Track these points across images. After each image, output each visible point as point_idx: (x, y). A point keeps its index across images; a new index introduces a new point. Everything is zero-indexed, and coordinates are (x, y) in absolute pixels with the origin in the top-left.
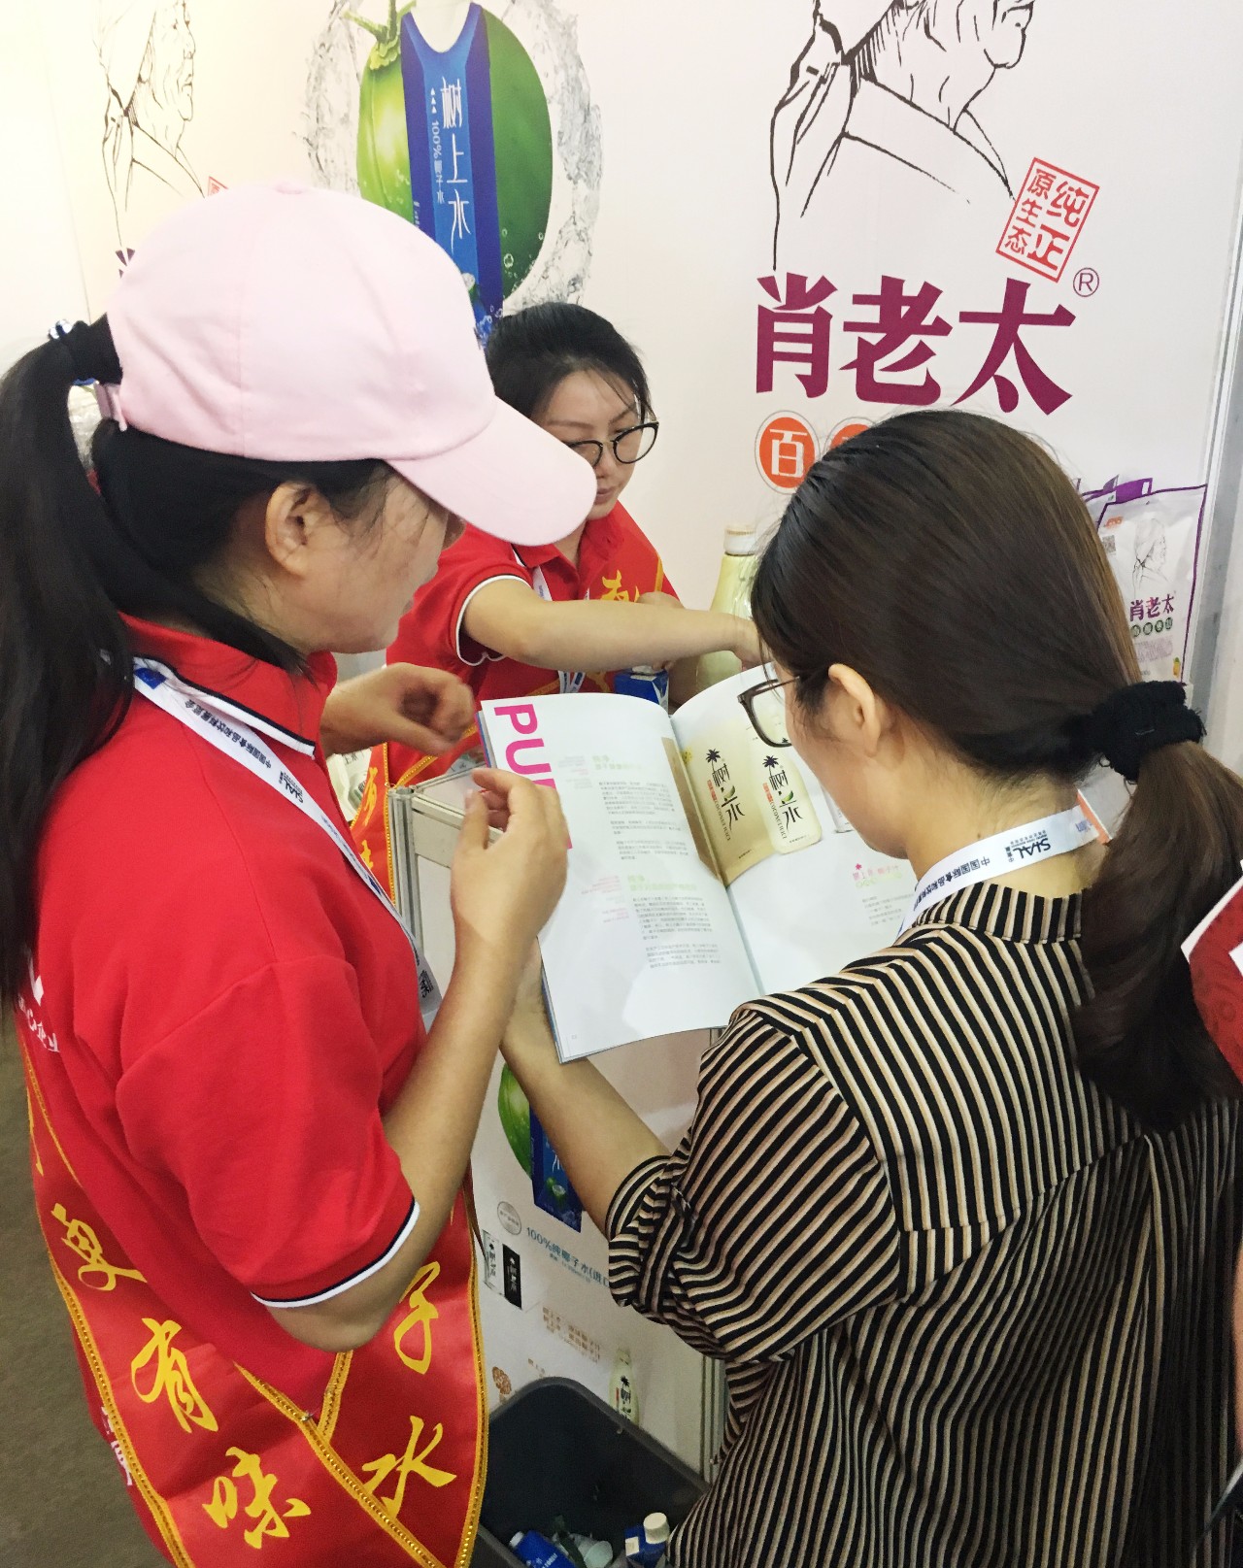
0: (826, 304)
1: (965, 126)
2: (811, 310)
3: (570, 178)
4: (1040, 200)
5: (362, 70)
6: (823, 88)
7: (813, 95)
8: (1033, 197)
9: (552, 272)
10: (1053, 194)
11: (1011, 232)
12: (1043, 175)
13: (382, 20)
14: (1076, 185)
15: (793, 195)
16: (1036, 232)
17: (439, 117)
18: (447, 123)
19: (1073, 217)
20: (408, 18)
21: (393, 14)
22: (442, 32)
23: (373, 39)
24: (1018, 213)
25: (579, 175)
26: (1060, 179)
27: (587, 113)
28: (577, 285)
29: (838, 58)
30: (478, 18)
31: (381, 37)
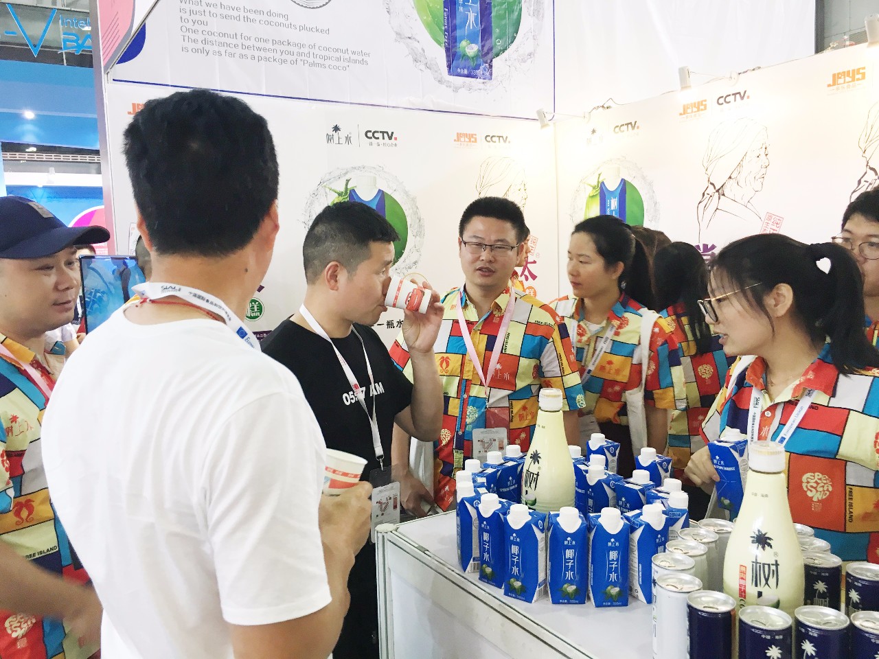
0: (713, 251)
2: (710, 253)
5: (587, 196)
8: (767, 221)
10: (772, 220)
13: (596, 184)
15: (704, 224)
17: (610, 207)
18: (612, 208)
19: (778, 226)
20: (603, 183)
21: (598, 182)
22: (612, 185)
23: (592, 188)
26: (774, 217)
30: (624, 183)
31: (594, 188)
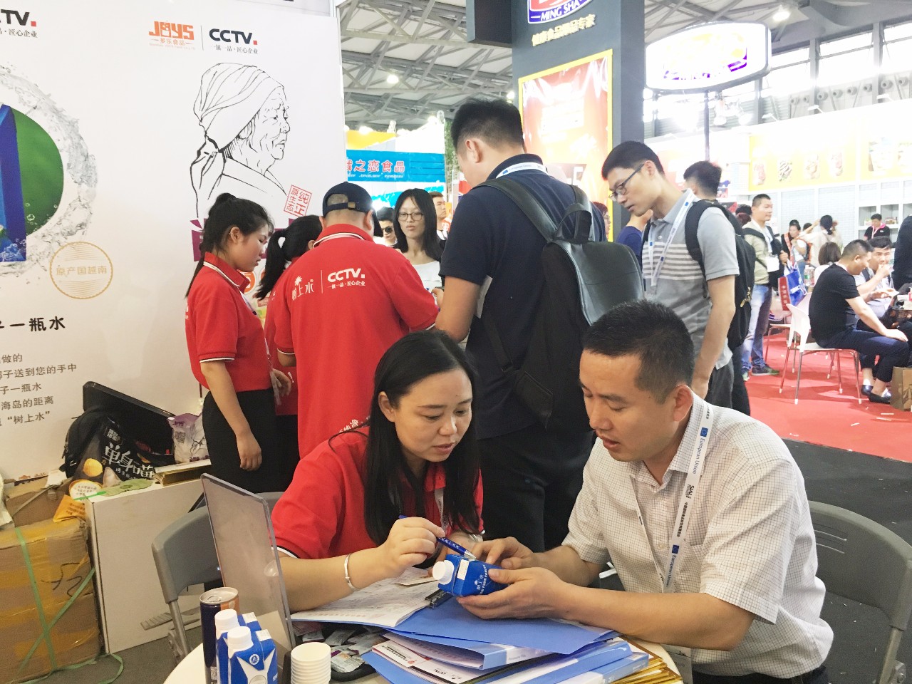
1: (267, 174)
3: (76, 182)
4: (295, 196)
6: (212, 159)
7: (208, 161)
9: (63, 222)
11: (288, 205)
12: (295, 190)
14: (306, 193)
16: (296, 205)
24: (289, 200)
25: (82, 182)
27: (87, 157)
28: (83, 227)
29: (217, 150)
